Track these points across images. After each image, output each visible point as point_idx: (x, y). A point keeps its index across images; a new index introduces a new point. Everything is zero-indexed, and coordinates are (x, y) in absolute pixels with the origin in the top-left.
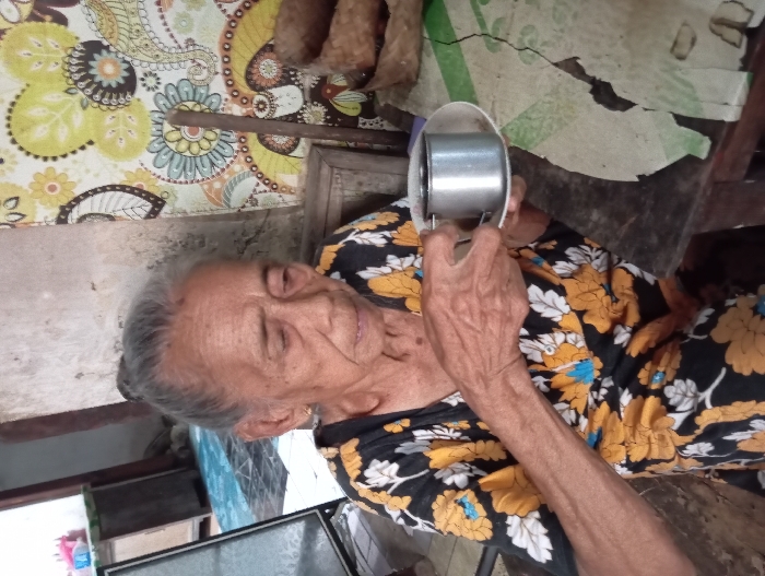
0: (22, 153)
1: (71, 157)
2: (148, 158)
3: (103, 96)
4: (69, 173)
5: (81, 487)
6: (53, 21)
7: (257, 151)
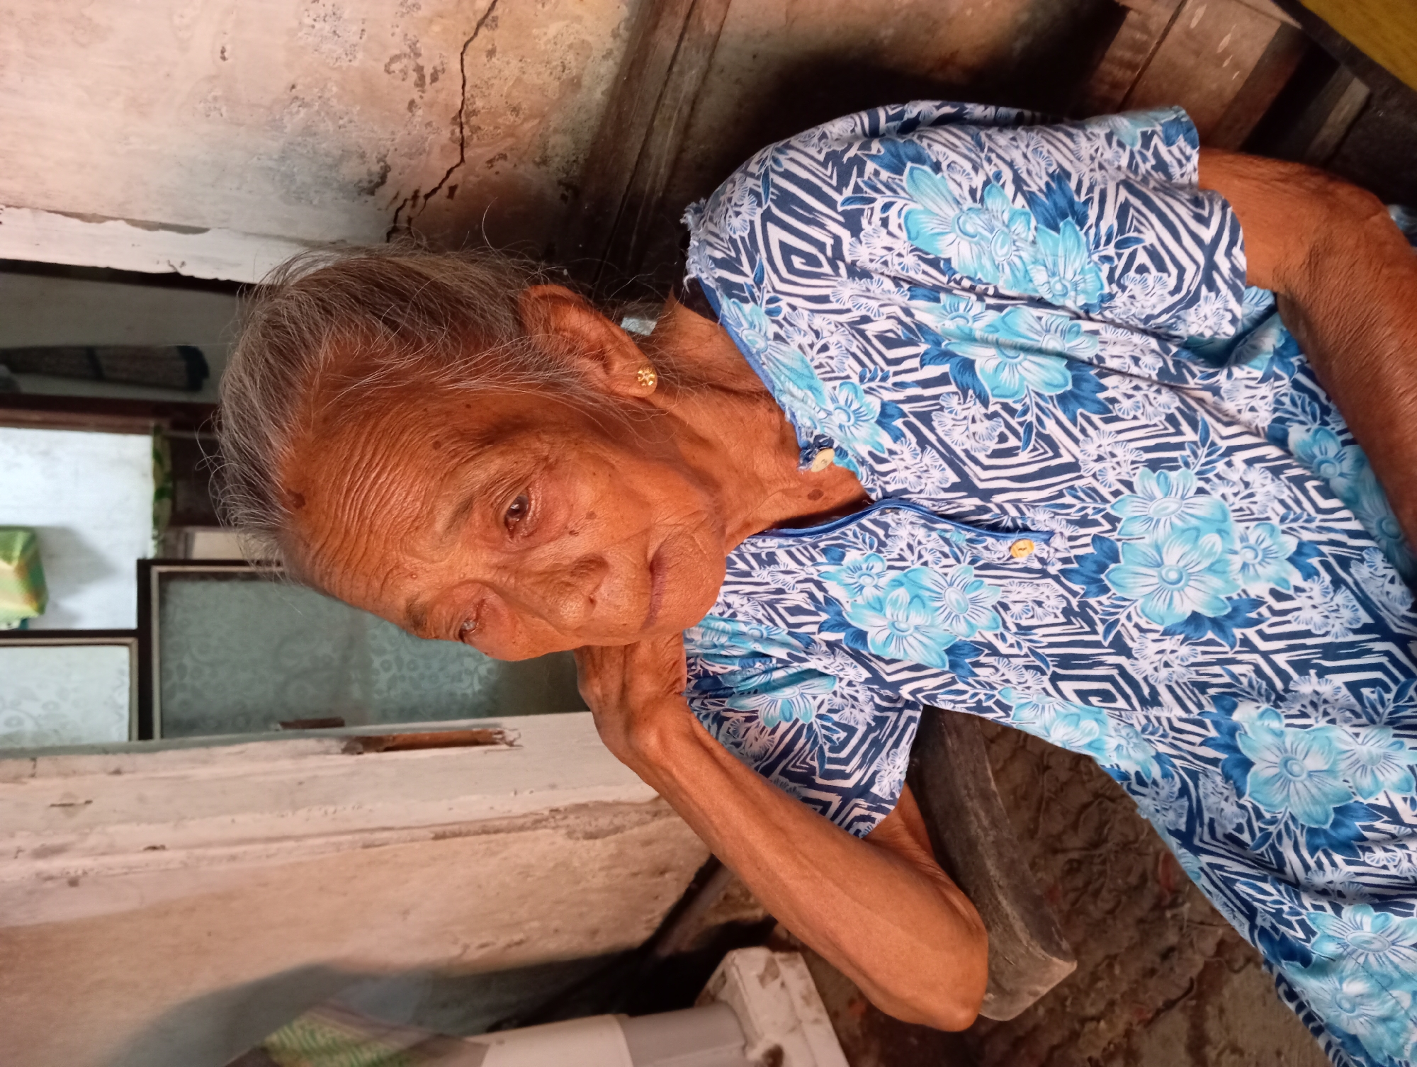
5: (152, 423)
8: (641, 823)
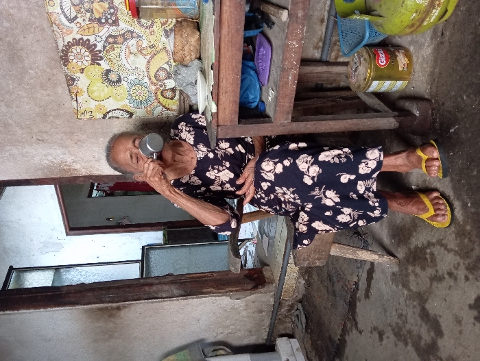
0: (92, 99)
1: (105, 101)
2: (127, 101)
3: (112, 84)
4: (105, 105)
5: (163, 228)
6: (97, 65)
7: (161, 99)
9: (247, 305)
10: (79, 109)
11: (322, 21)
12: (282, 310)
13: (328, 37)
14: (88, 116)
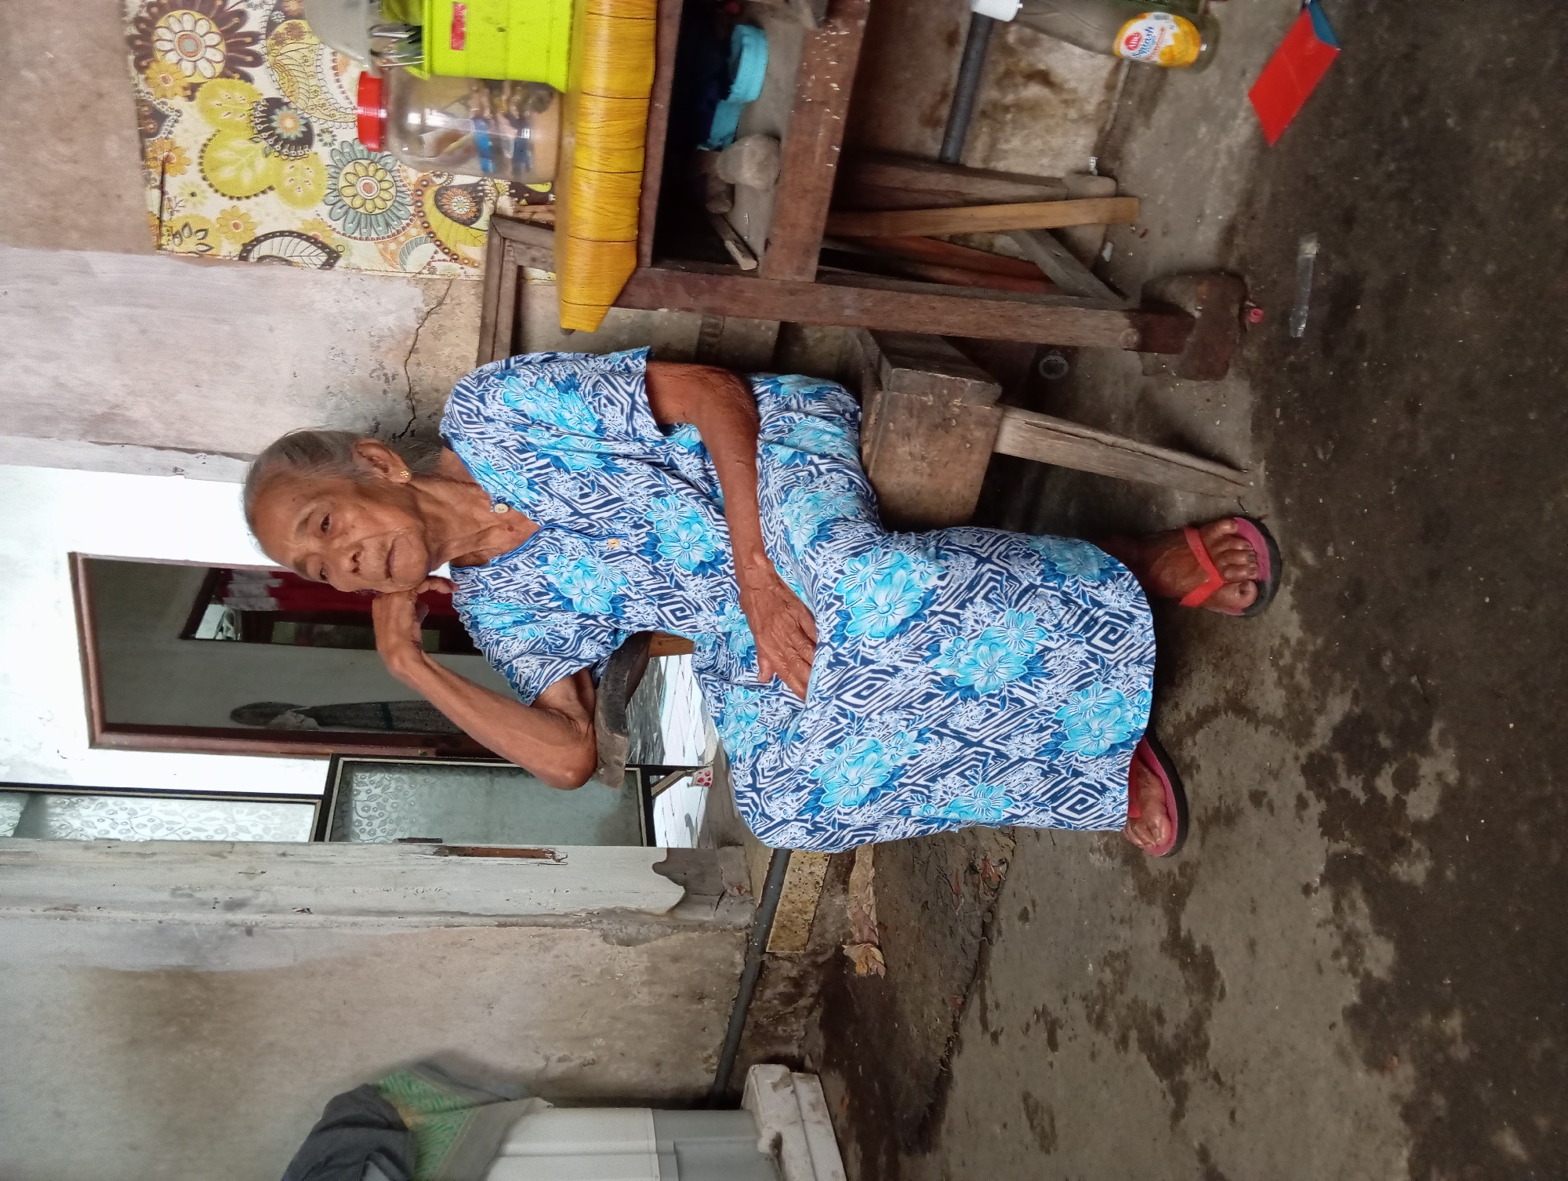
0: (211, 190)
1: (254, 199)
2: (324, 210)
3: (283, 146)
4: (252, 214)
6: (240, 79)
7: (435, 218)
8: (663, 935)
9: (653, 969)
10: (166, 216)
11: (951, 39)
12: (768, 994)
13: (966, 92)
14: (190, 244)
